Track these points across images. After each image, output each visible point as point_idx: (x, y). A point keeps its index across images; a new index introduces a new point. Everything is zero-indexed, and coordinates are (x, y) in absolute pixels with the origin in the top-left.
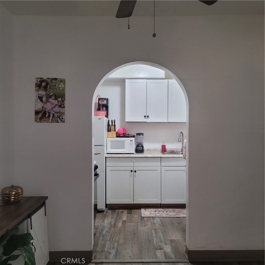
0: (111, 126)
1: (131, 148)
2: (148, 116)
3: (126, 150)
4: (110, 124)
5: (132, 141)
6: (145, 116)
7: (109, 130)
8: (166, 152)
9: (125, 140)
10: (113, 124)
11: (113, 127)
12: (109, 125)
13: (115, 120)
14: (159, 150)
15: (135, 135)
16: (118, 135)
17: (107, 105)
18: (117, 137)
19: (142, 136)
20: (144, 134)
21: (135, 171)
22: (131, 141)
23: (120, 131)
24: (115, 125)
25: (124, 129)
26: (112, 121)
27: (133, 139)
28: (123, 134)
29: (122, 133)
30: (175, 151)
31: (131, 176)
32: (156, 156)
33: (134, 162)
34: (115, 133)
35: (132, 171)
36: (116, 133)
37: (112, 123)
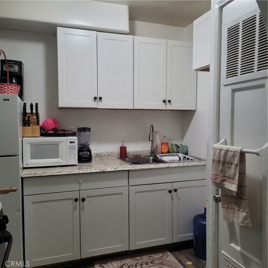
0: (30, 115)
1: (72, 155)
2: (100, 98)
3: (61, 159)
4: (28, 110)
5: (74, 142)
6: (95, 98)
7: (26, 122)
8: (127, 157)
9: (61, 142)
10: (34, 111)
11: (35, 117)
12: (25, 113)
13: (37, 104)
14: (115, 155)
15: (76, 131)
16: (44, 132)
17: (19, 74)
18: (42, 135)
19: (88, 133)
20: (91, 130)
21: (83, 200)
22: (71, 142)
23: (48, 124)
24: (37, 114)
25: (55, 121)
26: (32, 106)
27: (75, 139)
28: (54, 129)
29: (52, 127)
30: (142, 156)
31: (75, 208)
32: (120, 169)
33: (80, 183)
34: (38, 128)
35: (76, 200)
36: (40, 128)
37: (32, 109)
